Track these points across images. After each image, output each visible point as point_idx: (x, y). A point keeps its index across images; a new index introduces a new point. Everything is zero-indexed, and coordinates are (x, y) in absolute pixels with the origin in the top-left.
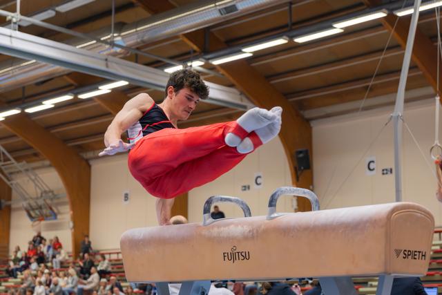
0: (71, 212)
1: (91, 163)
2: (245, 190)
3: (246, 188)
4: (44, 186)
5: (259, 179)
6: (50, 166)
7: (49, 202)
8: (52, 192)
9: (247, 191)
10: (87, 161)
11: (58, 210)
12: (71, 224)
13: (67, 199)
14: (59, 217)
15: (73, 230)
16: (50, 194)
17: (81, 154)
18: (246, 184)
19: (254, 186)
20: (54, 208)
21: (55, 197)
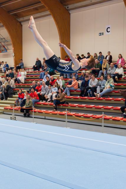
0: (13, 48)
1: (22, 24)
2: (101, 35)
3: (101, 34)
4: (1, 36)
5: (108, 29)
6: (3, 26)
7: (3, 44)
8: (5, 38)
9: (102, 36)
10: (20, 22)
11: (7, 47)
12: (13, 54)
13: (11, 43)
14: (8, 51)
15: (14, 57)
16: (4, 40)
17: (17, 19)
18: (102, 32)
19: (106, 33)
20: (6, 47)
21: (6, 41)
